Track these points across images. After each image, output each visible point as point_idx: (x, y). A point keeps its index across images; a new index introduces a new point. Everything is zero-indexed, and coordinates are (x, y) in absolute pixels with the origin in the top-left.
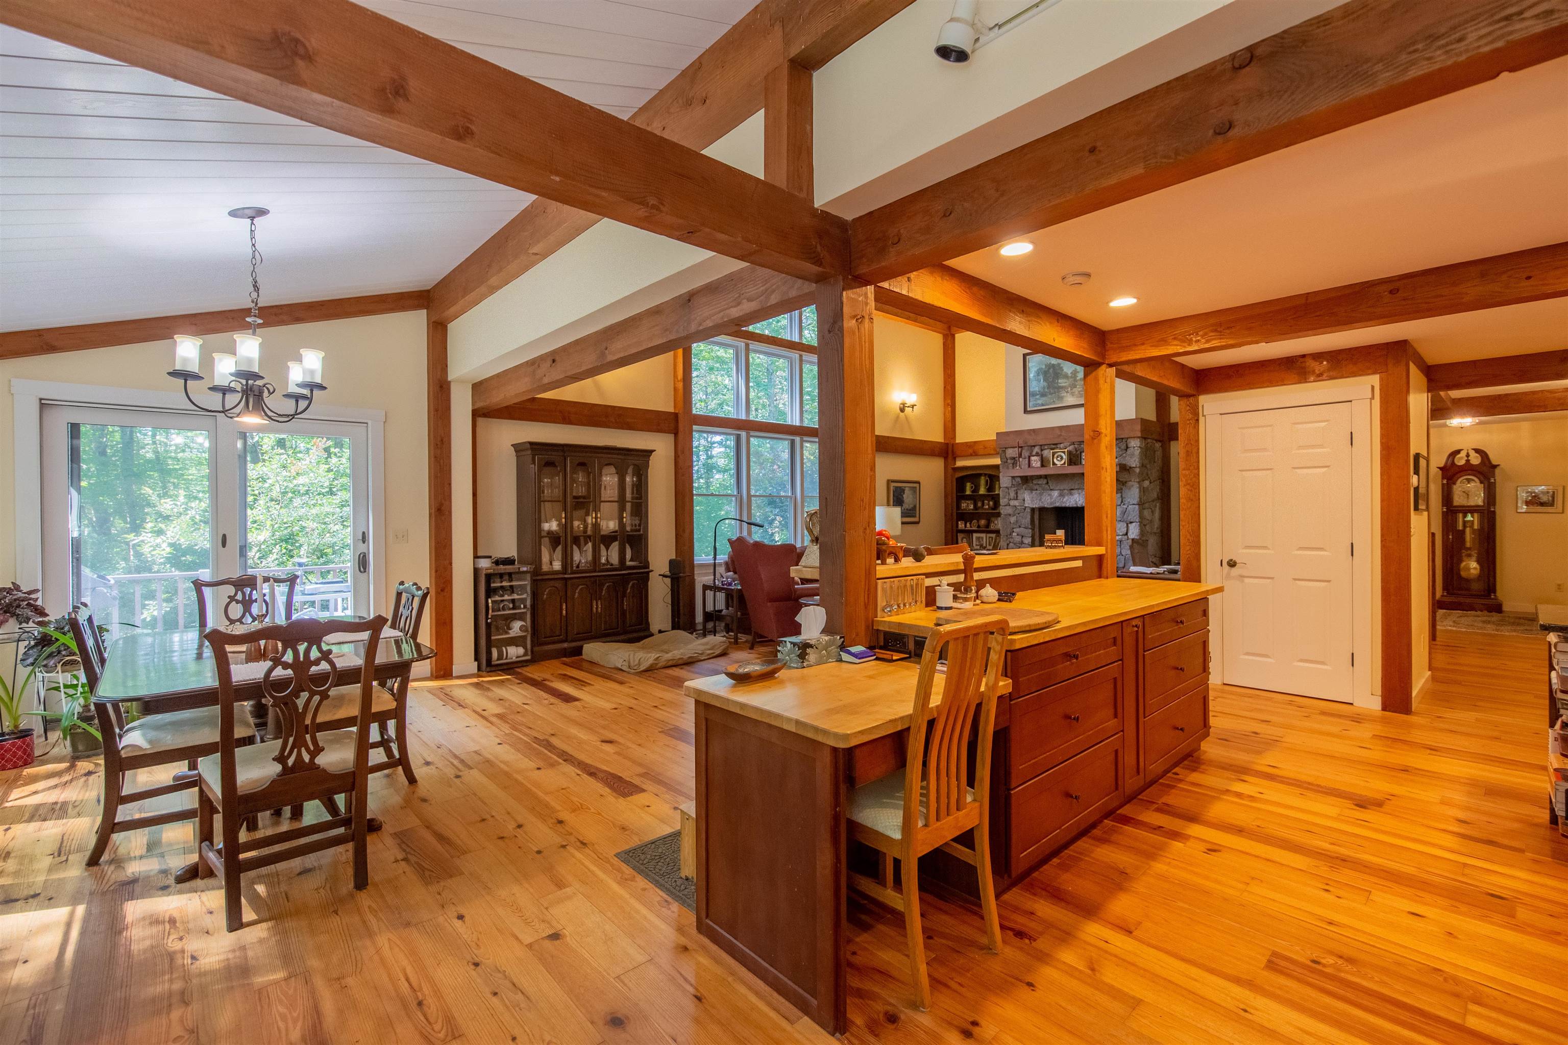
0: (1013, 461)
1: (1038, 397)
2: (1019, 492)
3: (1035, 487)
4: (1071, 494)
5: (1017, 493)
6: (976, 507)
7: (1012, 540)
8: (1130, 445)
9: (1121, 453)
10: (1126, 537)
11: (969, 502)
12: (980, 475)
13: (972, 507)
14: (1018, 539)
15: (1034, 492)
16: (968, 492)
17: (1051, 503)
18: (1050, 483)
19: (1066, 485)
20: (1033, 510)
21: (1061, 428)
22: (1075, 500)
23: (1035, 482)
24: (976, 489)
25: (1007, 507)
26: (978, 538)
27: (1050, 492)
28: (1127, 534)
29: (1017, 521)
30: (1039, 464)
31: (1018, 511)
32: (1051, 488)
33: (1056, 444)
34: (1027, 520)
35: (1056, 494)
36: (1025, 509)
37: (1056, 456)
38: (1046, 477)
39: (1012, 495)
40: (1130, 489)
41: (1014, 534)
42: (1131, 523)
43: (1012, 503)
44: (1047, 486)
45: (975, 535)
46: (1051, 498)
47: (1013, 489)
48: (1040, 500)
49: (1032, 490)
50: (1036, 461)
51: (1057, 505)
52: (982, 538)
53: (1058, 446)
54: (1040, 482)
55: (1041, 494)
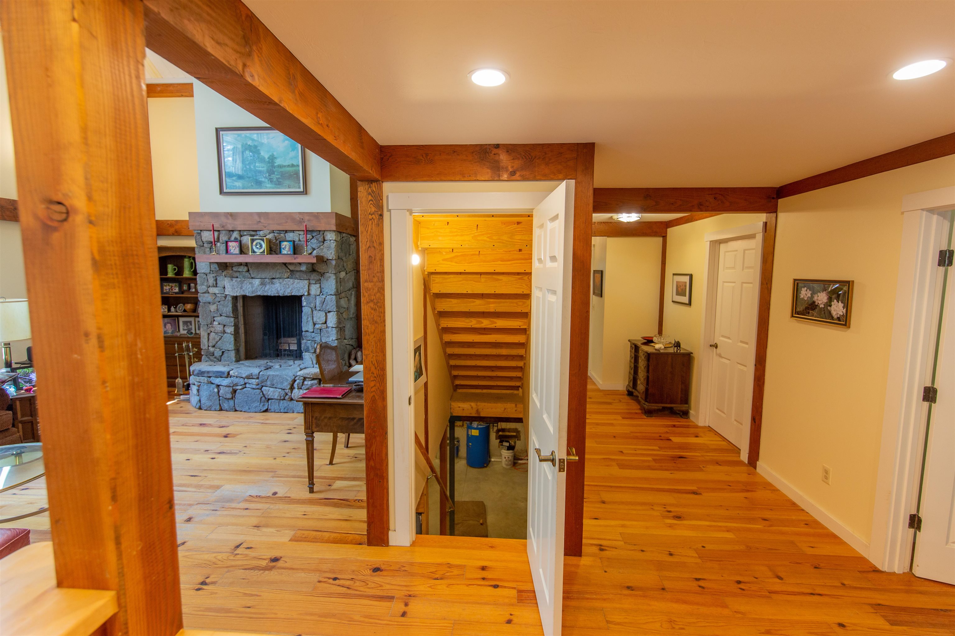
0: (210, 245)
1: (234, 178)
2: (218, 278)
3: (238, 274)
4: (272, 283)
5: (216, 280)
6: (182, 292)
7: (213, 329)
8: (326, 239)
9: (318, 245)
10: (325, 325)
11: (174, 285)
12: (184, 257)
13: (177, 290)
14: (220, 328)
15: (234, 279)
16: (170, 274)
17: (252, 292)
18: (251, 272)
19: (267, 274)
20: (235, 298)
21: (260, 214)
22: (277, 289)
23: (235, 269)
24: (180, 272)
25: (206, 295)
27: (251, 280)
28: (326, 323)
29: (217, 310)
30: (237, 251)
31: (218, 299)
32: (252, 276)
33: (256, 231)
34: (228, 308)
35: (257, 282)
36: (225, 297)
37: (254, 243)
38: (246, 264)
39: (211, 281)
40: (327, 280)
41: (215, 323)
42: (329, 312)
43: (212, 290)
44: (247, 274)
45: (181, 320)
46: (252, 287)
47: (212, 275)
48: (241, 288)
49: (232, 277)
50: (234, 247)
51: (259, 293)
53: (258, 233)
54: (240, 270)
55: (242, 282)
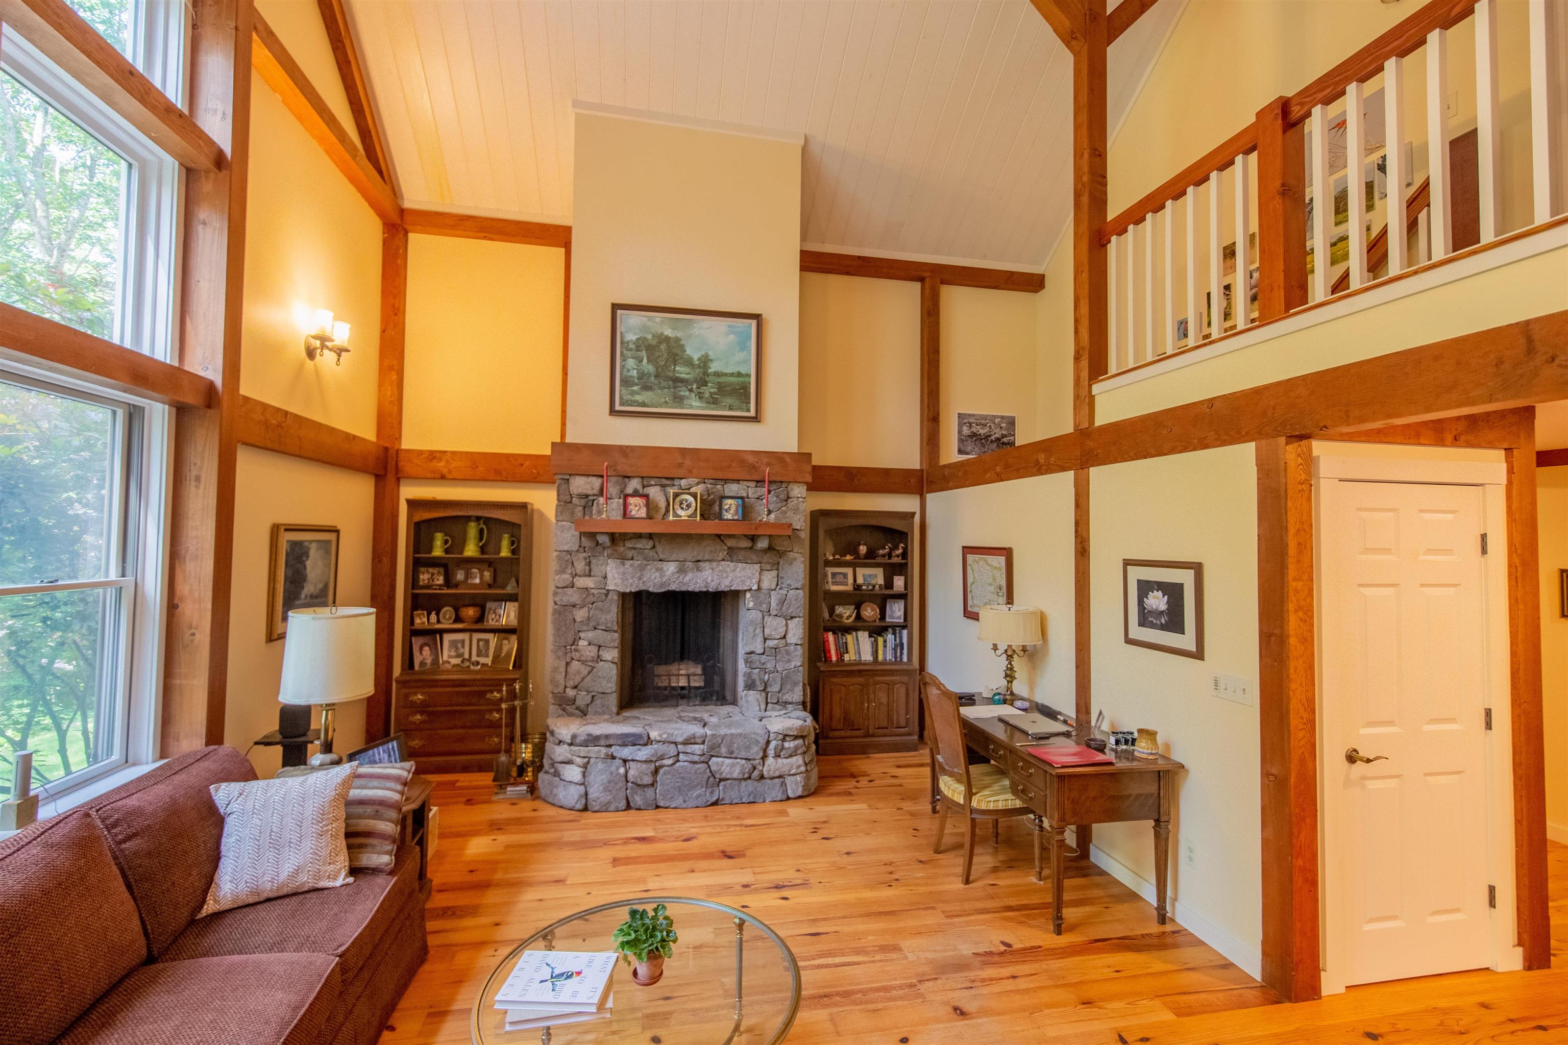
0: (583, 502)
1: (635, 388)
2: (594, 561)
3: (630, 554)
4: (698, 570)
5: (589, 564)
6: (448, 583)
7: (576, 655)
8: (791, 495)
9: (779, 505)
10: (784, 641)
11: (435, 570)
12: (468, 519)
13: (440, 580)
14: (591, 652)
15: (628, 563)
16: (438, 552)
17: (662, 585)
18: (659, 548)
19: (689, 553)
20: (623, 595)
21: (683, 451)
22: (705, 580)
23: (629, 544)
24: (455, 544)
25: (570, 591)
26: (454, 644)
27: (659, 564)
28: (784, 637)
29: (589, 619)
30: (643, 513)
31: (591, 599)
32: (661, 556)
33: (673, 479)
34: (611, 614)
35: (671, 568)
36: (607, 595)
37: (678, 499)
38: (650, 536)
39: (580, 566)
40: (791, 564)
41: (583, 643)
42: (792, 618)
43: (581, 582)
44: (652, 553)
45: (447, 638)
46: (661, 576)
47: (582, 555)
48: (640, 578)
49: (623, 558)
50: (637, 508)
51: (673, 587)
52: (463, 642)
53: (676, 482)
54: (638, 546)
55: (642, 568)
